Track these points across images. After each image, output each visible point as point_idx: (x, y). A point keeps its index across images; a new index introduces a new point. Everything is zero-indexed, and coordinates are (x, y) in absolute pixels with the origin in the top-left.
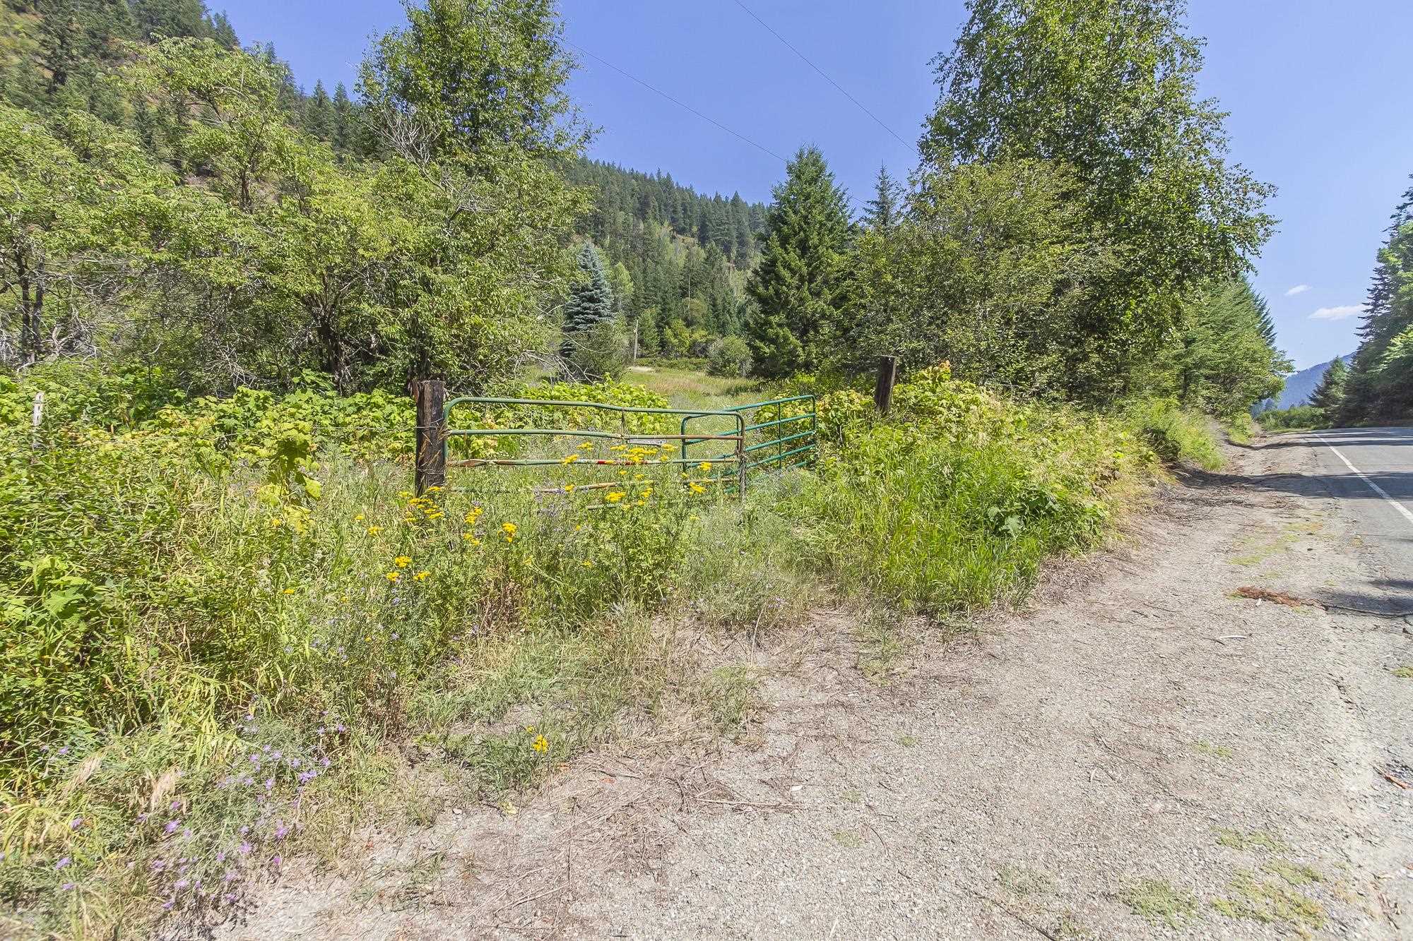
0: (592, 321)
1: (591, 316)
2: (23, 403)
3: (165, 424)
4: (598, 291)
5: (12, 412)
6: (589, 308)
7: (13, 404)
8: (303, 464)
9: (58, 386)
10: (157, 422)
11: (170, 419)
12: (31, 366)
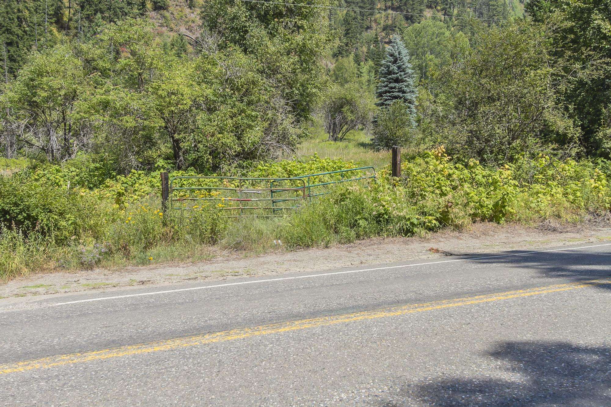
0: (396, 97)
1: (396, 94)
2: (63, 177)
3: (108, 187)
4: (402, 73)
5: (60, 181)
6: (395, 88)
7: (60, 178)
8: (123, 198)
9: (75, 169)
10: (104, 185)
11: (109, 184)
12: (66, 160)
